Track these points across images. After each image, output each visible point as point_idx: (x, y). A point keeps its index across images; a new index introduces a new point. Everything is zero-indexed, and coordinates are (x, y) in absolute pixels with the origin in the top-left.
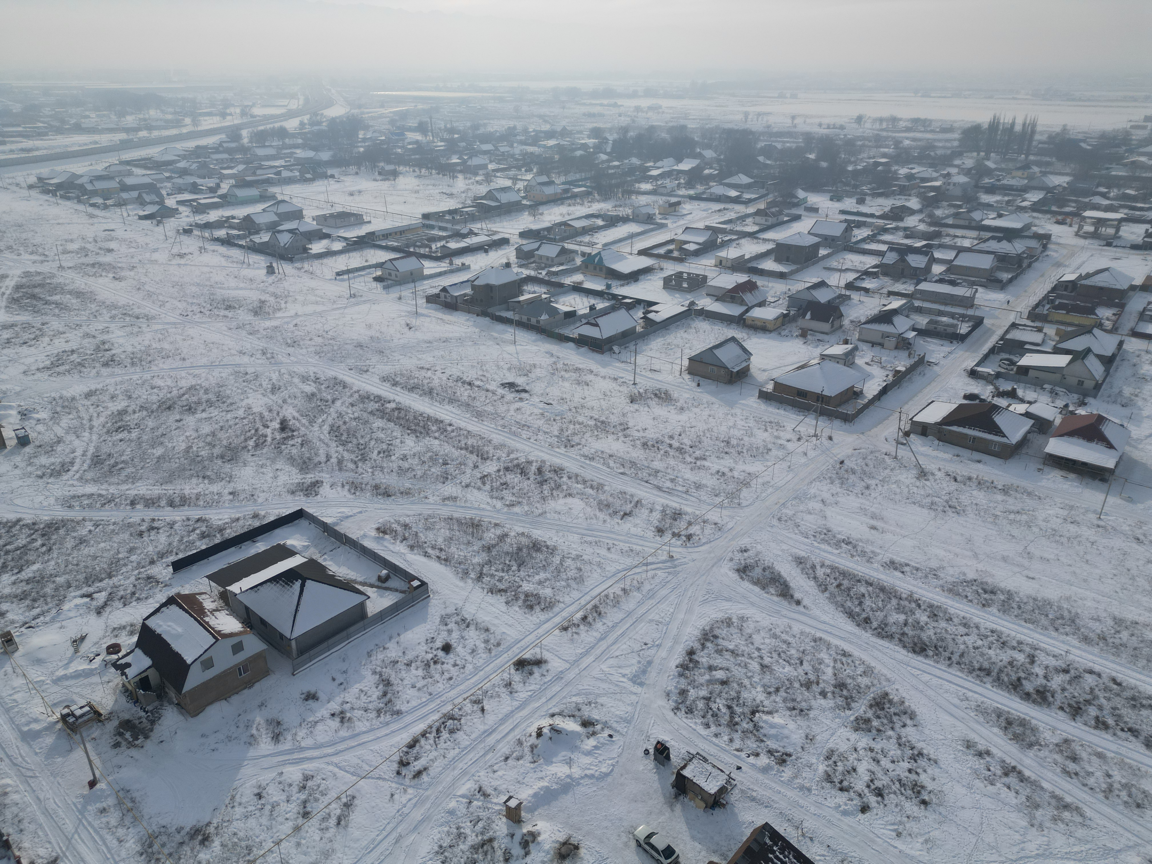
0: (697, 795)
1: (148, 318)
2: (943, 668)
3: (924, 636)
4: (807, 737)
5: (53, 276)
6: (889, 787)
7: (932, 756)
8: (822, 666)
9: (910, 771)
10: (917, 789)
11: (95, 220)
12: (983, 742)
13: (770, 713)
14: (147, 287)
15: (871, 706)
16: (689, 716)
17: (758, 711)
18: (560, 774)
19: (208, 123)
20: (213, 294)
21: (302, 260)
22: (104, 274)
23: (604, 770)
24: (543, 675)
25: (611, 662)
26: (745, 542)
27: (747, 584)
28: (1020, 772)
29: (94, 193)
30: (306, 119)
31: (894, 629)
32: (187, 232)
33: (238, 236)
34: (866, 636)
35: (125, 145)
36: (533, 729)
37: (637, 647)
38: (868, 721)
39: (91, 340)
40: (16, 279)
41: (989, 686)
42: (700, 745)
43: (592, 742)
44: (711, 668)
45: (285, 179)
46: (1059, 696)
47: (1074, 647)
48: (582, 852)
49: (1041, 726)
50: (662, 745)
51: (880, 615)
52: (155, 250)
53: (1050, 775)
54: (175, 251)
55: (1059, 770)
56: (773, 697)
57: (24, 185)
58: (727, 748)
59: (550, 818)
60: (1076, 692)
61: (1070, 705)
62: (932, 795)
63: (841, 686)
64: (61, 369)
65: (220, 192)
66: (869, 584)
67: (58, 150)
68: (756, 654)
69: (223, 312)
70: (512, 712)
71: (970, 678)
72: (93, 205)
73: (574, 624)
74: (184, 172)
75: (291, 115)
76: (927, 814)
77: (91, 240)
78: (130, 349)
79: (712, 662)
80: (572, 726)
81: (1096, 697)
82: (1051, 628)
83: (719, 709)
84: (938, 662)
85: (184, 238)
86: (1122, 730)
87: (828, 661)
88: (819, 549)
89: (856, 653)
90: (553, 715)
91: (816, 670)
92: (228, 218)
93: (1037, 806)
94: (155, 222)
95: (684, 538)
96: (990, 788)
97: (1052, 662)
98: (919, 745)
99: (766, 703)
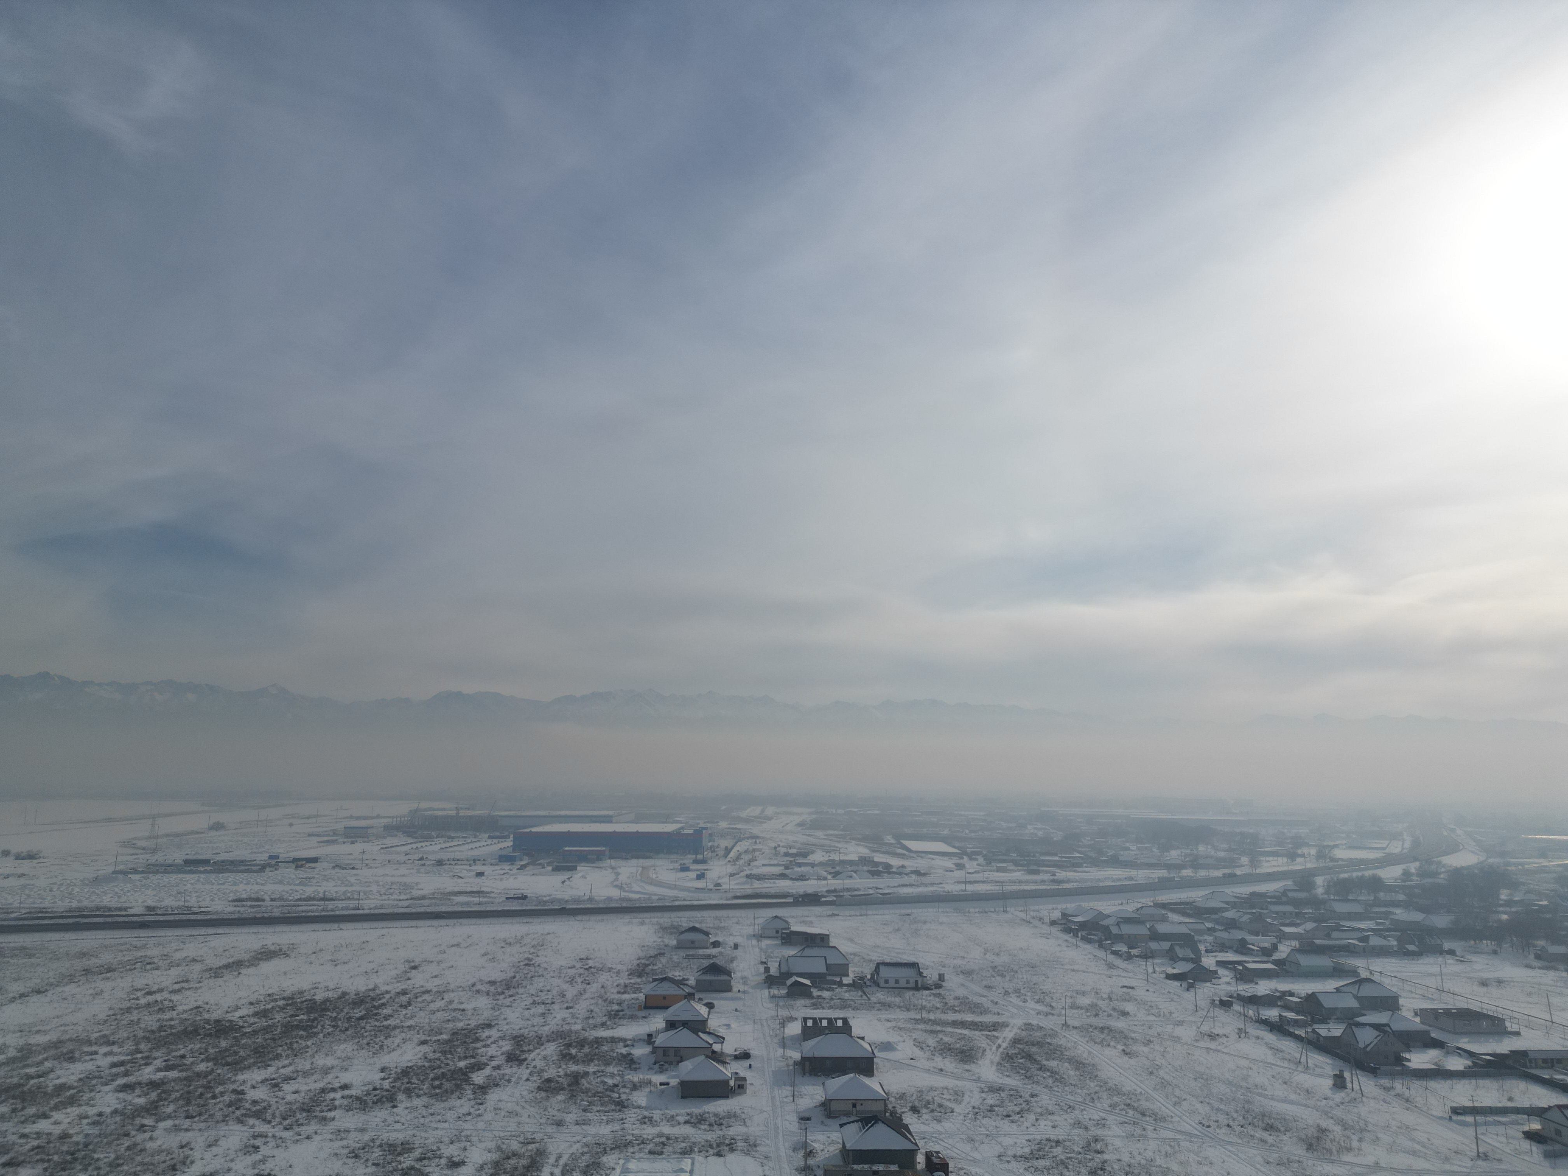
1: (1157, 1118)
5: (1054, 1035)
11: (1115, 972)
14: (1162, 1073)
19: (1270, 865)
20: (1248, 1102)
21: (1392, 1075)
22: (1112, 1043)
29: (1119, 938)
30: (1413, 867)
32: (1225, 1004)
33: (1296, 1021)
35: (1164, 884)
39: (1081, 1131)
40: (1016, 1030)
45: (1374, 947)
52: (1180, 1023)
54: (1205, 1028)
57: (1047, 920)
64: (1041, 1163)
65: (1277, 956)
67: (1089, 884)
69: (1259, 1134)
72: (1115, 953)
74: (1232, 924)
75: (1390, 860)
77: (1105, 996)
78: (1126, 1158)
85: (1219, 1012)
92: (1284, 993)
94: (1185, 985)
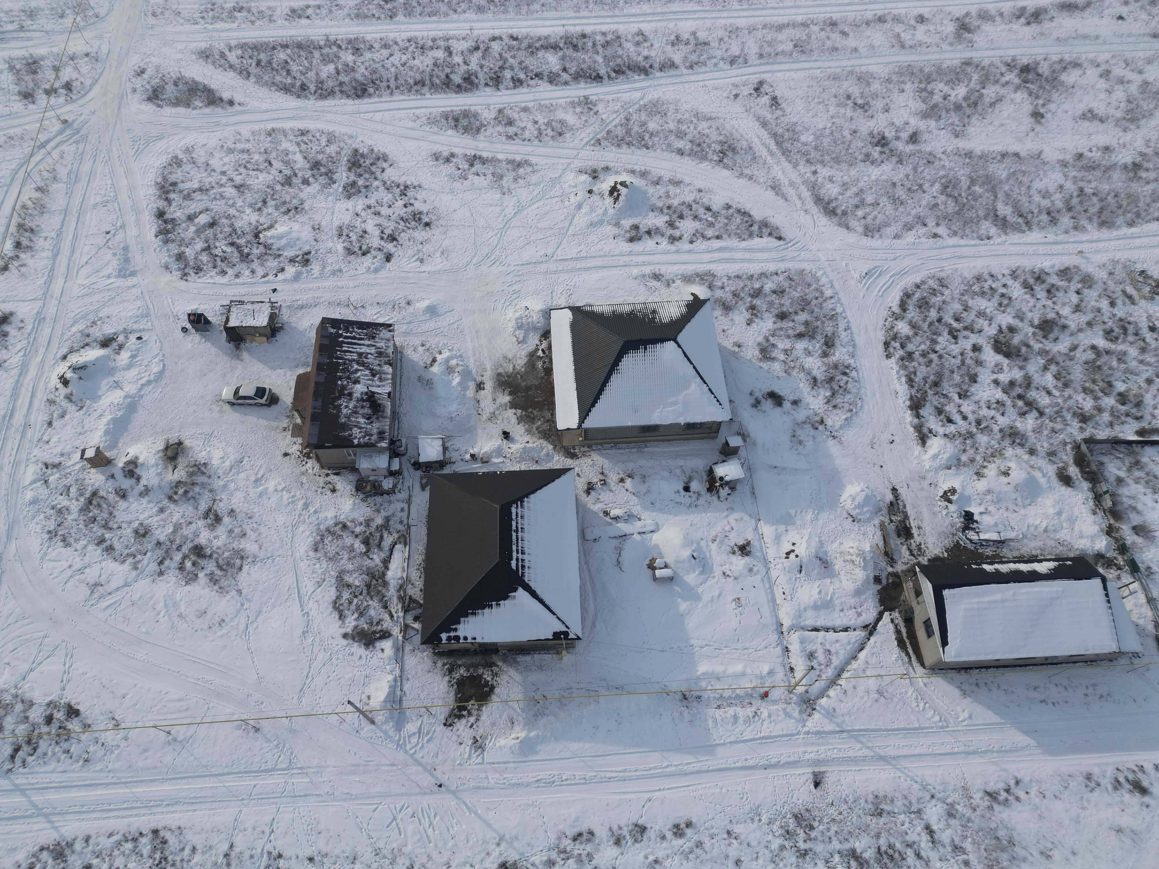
0: (254, 335)
2: (388, 99)
3: (358, 76)
4: (314, 229)
6: (397, 229)
7: (415, 184)
8: (290, 156)
9: (405, 206)
10: (417, 217)
12: (445, 148)
13: (271, 227)
15: (350, 169)
16: (201, 274)
17: (260, 232)
18: (116, 402)
23: (156, 370)
24: (20, 329)
25: (84, 271)
26: (134, 61)
27: (168, 110)
28: (480, 158)
31: (330, 83)
34: (311, 103)
36: (55, 381)
37: (101, 241)
38: (354, 184)
41: (428, 96)
42: (228, 293)
43: (124, 356)
44: (191, 218)
46: (481, 75)
47: (474, 21)
48: (187, 443)
49: (478, 109)
50: (194, 314)
51: (311, 75)
53: (499, 147)
55: (504, 139)
56: (265, 211)
58: (254, 280)
59: (137, 439)
60: (491, 64)
61: (491, 79)
62: (430, 216)
63: (316, 165)
66: (285, 46)
68: (224, 179)
70: (18, 381)
71: (412, 97)
73: (11, 258)
76: (433, 232)
79: (188, 211)
80: (93, 354)
81: (505, 61)
82: (451, 12)
83: (224, 252)
84: (381, 96)
86: (532, 78)
87: (293, 148)
88: (217, 31)
89: (311, 126)
90: (65, 357)
91: (287, 163)
93: (501, 177)
95: (64, 91)
96: (466, 183)
97: (464, 45)
98: (402, 180)
99: (262, 220)
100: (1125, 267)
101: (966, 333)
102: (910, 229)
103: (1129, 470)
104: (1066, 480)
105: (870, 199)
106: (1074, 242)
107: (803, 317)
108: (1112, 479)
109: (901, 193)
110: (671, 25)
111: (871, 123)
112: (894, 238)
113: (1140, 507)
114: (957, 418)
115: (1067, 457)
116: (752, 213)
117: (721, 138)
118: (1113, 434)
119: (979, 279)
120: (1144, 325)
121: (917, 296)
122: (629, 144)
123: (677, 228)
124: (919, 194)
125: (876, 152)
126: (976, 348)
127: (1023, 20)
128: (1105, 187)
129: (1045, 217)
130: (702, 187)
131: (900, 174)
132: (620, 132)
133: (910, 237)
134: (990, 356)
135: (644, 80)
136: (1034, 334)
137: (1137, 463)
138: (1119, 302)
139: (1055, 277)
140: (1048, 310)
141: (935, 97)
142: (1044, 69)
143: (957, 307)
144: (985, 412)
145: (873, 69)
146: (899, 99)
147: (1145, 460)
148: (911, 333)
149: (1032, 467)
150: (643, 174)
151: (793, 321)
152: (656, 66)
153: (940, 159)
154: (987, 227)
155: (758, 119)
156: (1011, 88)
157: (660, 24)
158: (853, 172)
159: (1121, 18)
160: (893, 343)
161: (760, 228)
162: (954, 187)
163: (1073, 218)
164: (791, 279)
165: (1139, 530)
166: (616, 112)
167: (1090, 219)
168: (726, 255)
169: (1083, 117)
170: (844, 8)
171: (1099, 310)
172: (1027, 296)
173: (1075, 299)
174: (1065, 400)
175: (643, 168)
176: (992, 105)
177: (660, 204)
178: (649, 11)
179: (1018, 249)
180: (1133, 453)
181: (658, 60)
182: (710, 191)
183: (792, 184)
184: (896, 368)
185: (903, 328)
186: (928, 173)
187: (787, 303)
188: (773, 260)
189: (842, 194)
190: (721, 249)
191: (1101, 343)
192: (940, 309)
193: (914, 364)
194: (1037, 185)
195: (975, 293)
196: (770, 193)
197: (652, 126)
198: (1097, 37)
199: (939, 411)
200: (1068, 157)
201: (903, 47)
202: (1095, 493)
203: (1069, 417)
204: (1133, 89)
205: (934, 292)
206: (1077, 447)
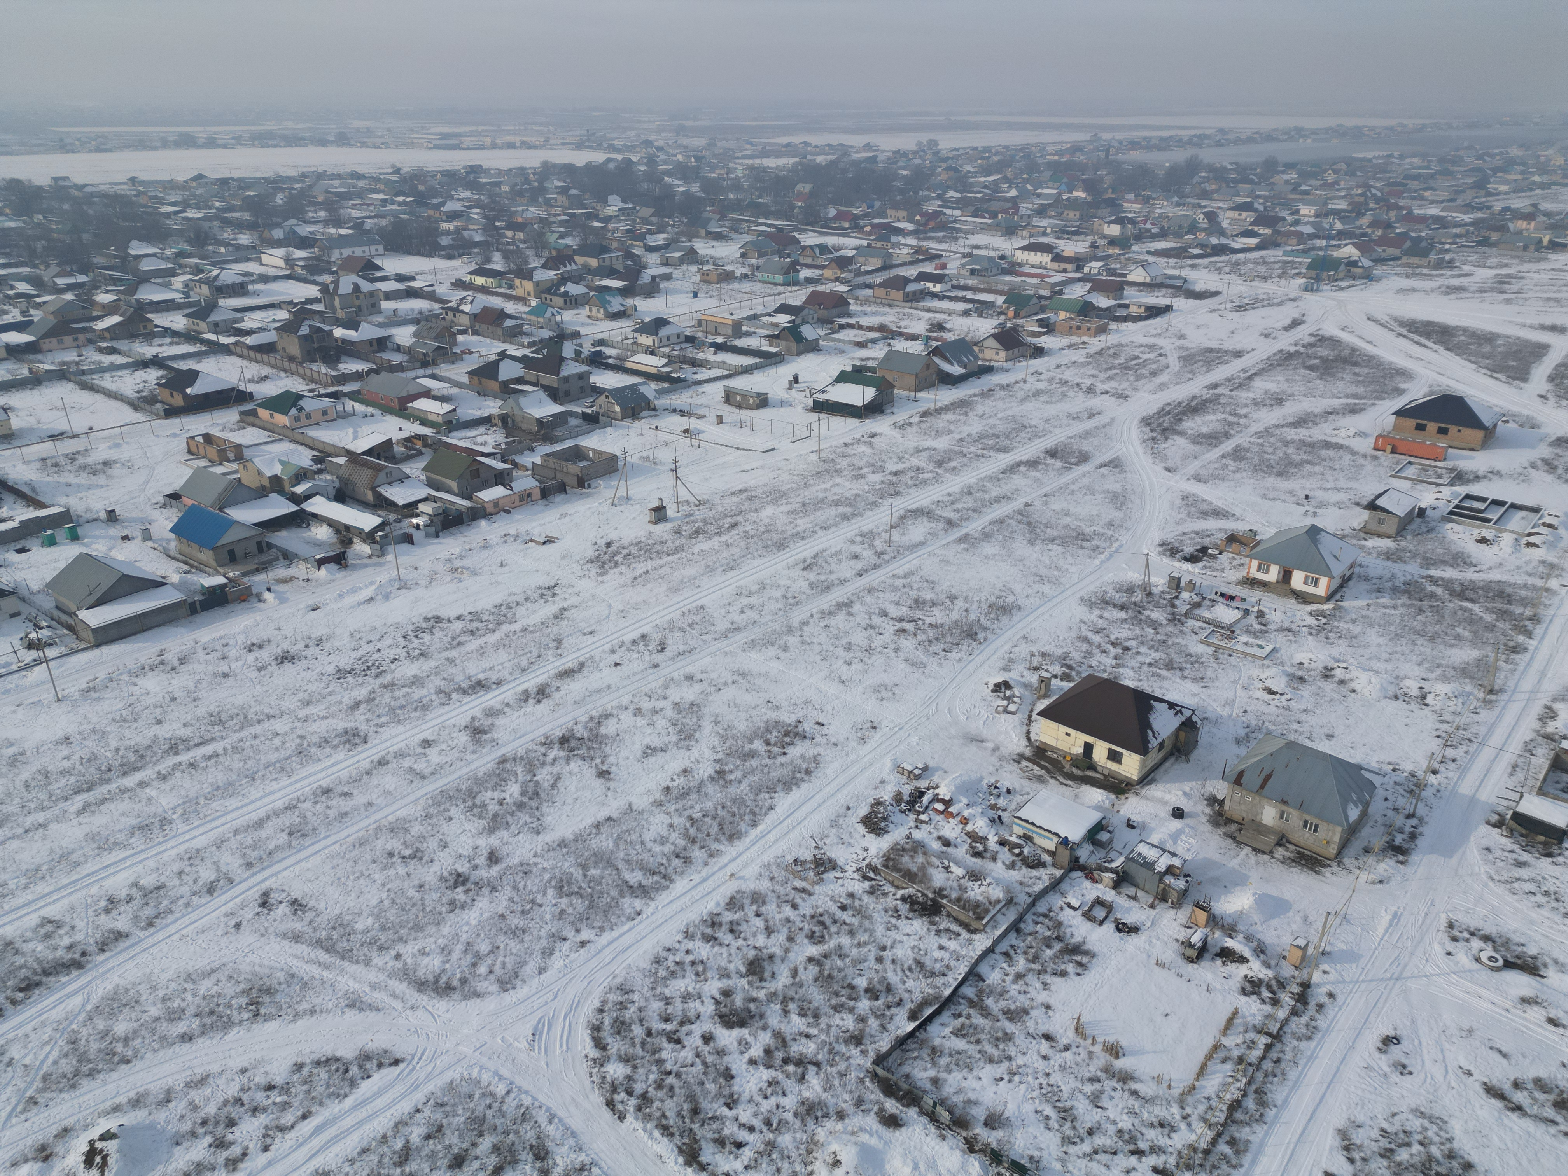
100: (778, 865)
101: (686, 1028)
102: (551, 954)
103: (934, 1064)
104: (892, 1122)
105: (484, 947)
106: (721, 869)
107: (486, 1143)
108: (928, 1086)
109: (516, 921)
110: (94, 890)
111: (435, 868)
112: (540, 973)
113: (972, 1096)
114: (743, 1135)
115: (874, 1094)
116: (338, 1054)
117: (242, 986)
118: (893, 1036)
119: (658, 961)
120: (834, 908)
121: (607, 1022)
122: (91, 1074)
123: (231, 1143)
124: (536, 913)
125: (459, 894)
126: (707, 1038)
127: (531, 701)
128: (709, 805)
129: (676, 862)
130: (245, 1064)
131: (502, 902)
132: (67, 1066)
133: (557, 962)
134: (727, 1037)
135: (78, 977)
136: (749, 983)
137: (934, 1050)
138: (798, 901)
139: (727, 913)
140: (745, 950)
141: (490, 807)
142: (580, 732)
143: (657, 1006)
144: (766, 1105)
145: (402, 813)
146: (451, 830)
147: (937, 1042)
148: (628, 1070)
149: (853, 1133)
150: (136, 1102)
151: (476, 1158)
152: (93, 948)
153: (536, 864)
154: (629, 904)
155: (284, 936)
156: (562, 762)
157: (73, 898)
158: (446, 930)
159: (617, 664)
160: (616, 1097)
161: (360, 1066)
162: (569, 883)
163: (702, 848)
164: (442, 1105)
165: (993, 1121)
166: (47, 1043)
167: (717, 840)
168: (332, 1132)
169: (645, 755)
170: (330, 771)
171: (788, 920)
172: (716, 949)
173: (759, 923)
174: (828, 1034)
175: (132, 1095)
176: (554, 786)
177: (187, 1127)
178: (47, 890)
179: (675, 907)
180: (923, 1043)
181: (92, 941)
182: (259, 1063)
183: (374, 986)
184: (639, 1125)
185: (616, 1070)
186: (532, 884)
187: (455, 1140)
188: (403, 1096)
189: (448, 961)
190: (318, 1130)
191: (814, 951)
192: (641, 1021)
193: (657, 1104)
194: (648, 836)
195: (665, 979)
196: (352, 1016)
197: (121, 1028)
198: (609, 687)
199: (721, 1142)
200: (658, 796)
201: (423, 777)
202: (927, 1114)
203: (843, 1048)
204: (669, 713)
205: (622, 1006)
206: (875, 1076)
